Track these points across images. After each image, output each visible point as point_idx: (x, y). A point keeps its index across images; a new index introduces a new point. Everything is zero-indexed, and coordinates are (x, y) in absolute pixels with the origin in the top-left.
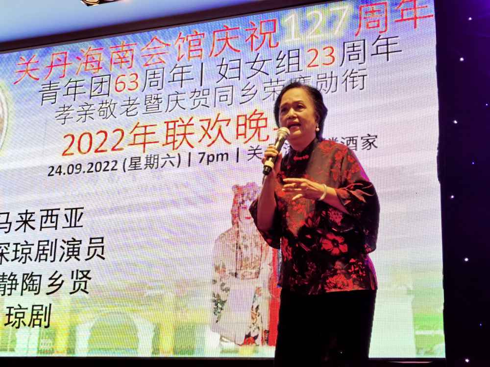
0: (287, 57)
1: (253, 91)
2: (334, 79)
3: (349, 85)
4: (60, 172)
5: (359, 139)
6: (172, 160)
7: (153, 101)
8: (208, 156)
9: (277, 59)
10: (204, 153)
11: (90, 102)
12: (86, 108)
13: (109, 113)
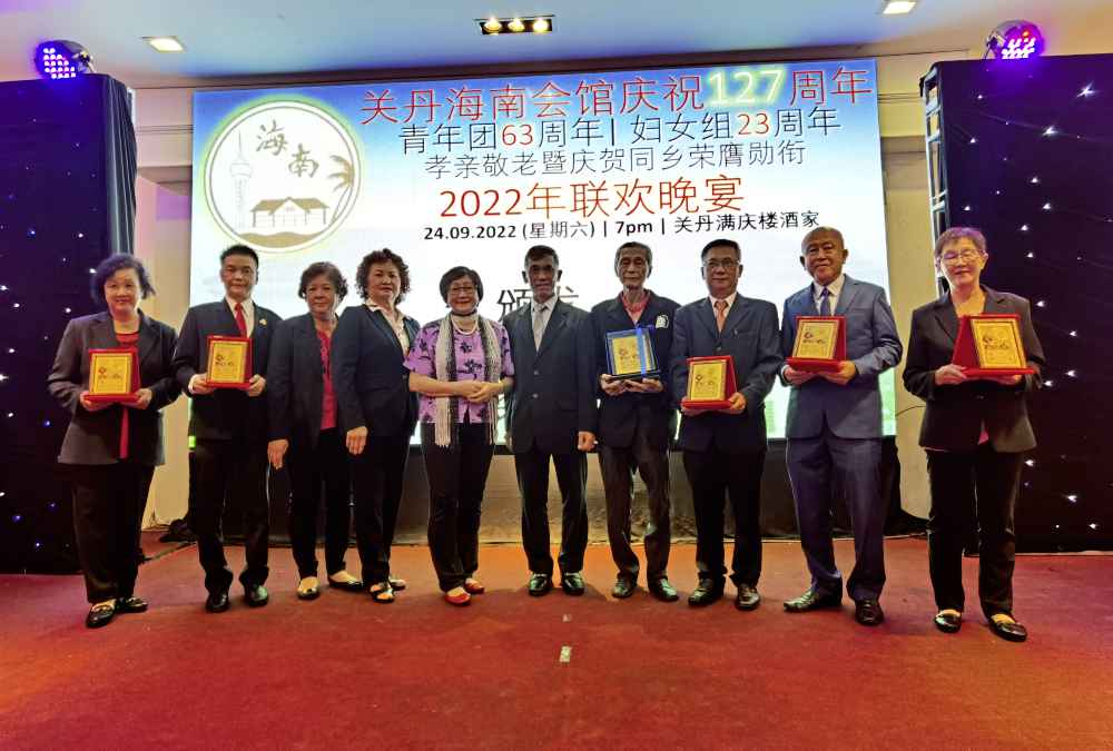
0: (714, 121)
1: (677, 156)
2: (769, 150)
3: (787, 158)
4: (441, 236)
5: (799, 216)
6: (584, 229)
7: (553, 159)
8: (628, 226)
9: (704, 122)
10: (623, 223)
11: (472, 154)
12: (467, 161)
13: (498, 170)
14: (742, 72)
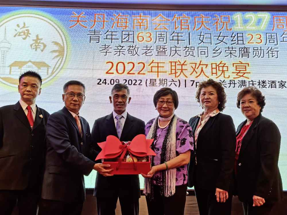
0: (236, 36)
1: (219, 51)
2: (262, 51)
3: (270, 55)
4: (105, 83)
5: (277, 83)
6: (175, 83)
7: (161, 49)
8: (196, 83)
9: (231, 37)
10: (194, 81)
12: (120, 48)
13: (135, 53)
14: (250, 15)
